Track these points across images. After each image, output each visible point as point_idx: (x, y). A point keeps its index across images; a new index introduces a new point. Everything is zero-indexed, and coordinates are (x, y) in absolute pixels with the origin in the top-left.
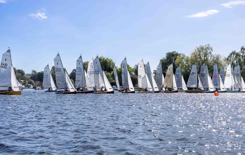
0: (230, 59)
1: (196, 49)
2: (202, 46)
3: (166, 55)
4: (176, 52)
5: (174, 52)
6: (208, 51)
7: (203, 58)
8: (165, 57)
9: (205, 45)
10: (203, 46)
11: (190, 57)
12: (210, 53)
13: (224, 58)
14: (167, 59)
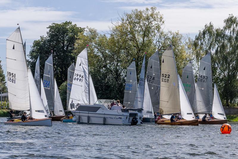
0: (202, 44)
1: (125, 18)
2: (139, 10)
3: (49, 29)
4: (73, 24)
5: (67, 23)
6: (154, 23)
7: (140, 39)
8: (46, 36)
9: (145, 9)
10: (142, 10)
11: (108, 37)
12: (158, 28)
13: (187, 41)
14: (49, 41)
